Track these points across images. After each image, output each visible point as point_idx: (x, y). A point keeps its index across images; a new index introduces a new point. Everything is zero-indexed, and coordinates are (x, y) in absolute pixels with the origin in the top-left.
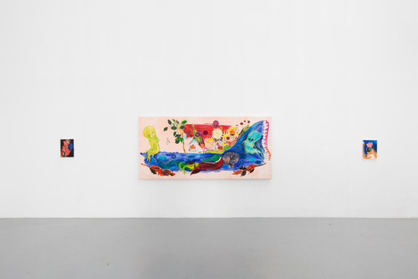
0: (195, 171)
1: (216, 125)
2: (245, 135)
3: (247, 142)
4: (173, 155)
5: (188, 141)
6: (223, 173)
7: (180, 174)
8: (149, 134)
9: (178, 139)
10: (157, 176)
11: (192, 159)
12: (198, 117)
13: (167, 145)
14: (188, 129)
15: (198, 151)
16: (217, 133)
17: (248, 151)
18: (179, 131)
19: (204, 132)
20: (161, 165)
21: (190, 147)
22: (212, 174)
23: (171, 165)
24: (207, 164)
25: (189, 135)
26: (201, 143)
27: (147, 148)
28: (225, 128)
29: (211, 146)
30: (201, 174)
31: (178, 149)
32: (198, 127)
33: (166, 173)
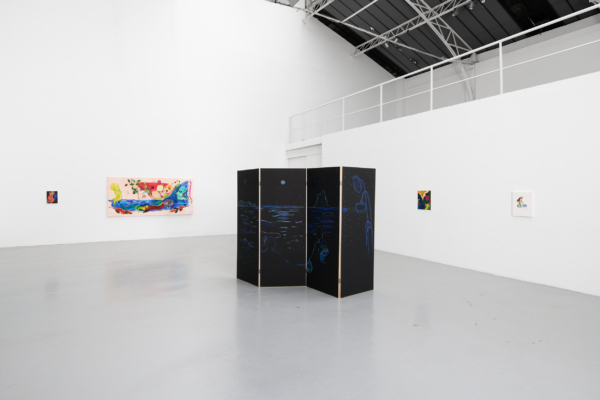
0: (146, 211)
1: (159, 183)
2: (177, 189)
3: (178, 193)
4: (131, 201)
5: (141, 193)
6: (164, 212)
7: (136, 213)
8: (114, 188)
9: (135, 192)
10: (120, 214)
11: (144, 204)
12: (147, 178)
13: (127, 195)
14: (141, 186)
15: (148, 198)
16: (160, 188)
17: (179, 198)
18: (135, 187)
19: (152, 187)
20: (123, 208)
21: (143, 196)
22: (156, 212)
23: (130, 207)
24: (154, 206)
25: (142, 189)
26: (150, 194)
27: (113, 196)
28: (165, 185)
29: (156, 195)
30: (150, 213)
31: (135, 197)
32: (147, 184)
33: (126, 213)
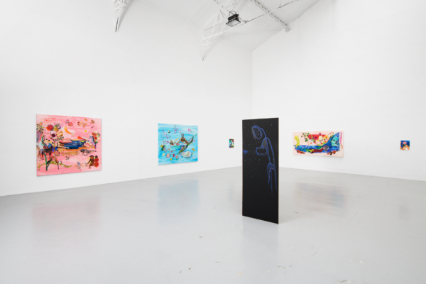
0: (312, 153)
1: (320, 134)
2: (331, 138)
3: (332, 141)
4: (304, 146)
5: (310, 141)
6: (322, 154)
7: (307, 153)
8: (296, 138)
9: (306, 140)
10: (299, 154)
11: (311, 148)
12: (313, 132)
13: (303, 143)
14: (310, 136)
15: (314, 145)
16: (320, 138)
17: (333, 145)
18: (307, 137)
19: (315, 137)
20: (301, 150)
21: (311, 143)
22: (318, 154)
23: (304, 150)
24: (317, 150)
25: (310, 139)
26: (315, 142)
27: (296, 143)
28: (323, 136)
29: (318, 143)
30: (314, 154)
31: (306, 144)
32: (313, 135)
33: (302, 153)
